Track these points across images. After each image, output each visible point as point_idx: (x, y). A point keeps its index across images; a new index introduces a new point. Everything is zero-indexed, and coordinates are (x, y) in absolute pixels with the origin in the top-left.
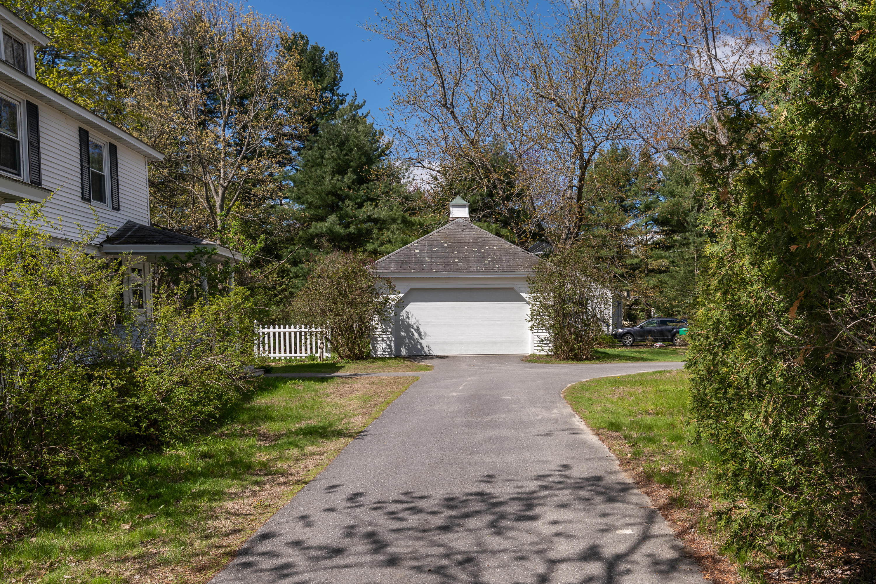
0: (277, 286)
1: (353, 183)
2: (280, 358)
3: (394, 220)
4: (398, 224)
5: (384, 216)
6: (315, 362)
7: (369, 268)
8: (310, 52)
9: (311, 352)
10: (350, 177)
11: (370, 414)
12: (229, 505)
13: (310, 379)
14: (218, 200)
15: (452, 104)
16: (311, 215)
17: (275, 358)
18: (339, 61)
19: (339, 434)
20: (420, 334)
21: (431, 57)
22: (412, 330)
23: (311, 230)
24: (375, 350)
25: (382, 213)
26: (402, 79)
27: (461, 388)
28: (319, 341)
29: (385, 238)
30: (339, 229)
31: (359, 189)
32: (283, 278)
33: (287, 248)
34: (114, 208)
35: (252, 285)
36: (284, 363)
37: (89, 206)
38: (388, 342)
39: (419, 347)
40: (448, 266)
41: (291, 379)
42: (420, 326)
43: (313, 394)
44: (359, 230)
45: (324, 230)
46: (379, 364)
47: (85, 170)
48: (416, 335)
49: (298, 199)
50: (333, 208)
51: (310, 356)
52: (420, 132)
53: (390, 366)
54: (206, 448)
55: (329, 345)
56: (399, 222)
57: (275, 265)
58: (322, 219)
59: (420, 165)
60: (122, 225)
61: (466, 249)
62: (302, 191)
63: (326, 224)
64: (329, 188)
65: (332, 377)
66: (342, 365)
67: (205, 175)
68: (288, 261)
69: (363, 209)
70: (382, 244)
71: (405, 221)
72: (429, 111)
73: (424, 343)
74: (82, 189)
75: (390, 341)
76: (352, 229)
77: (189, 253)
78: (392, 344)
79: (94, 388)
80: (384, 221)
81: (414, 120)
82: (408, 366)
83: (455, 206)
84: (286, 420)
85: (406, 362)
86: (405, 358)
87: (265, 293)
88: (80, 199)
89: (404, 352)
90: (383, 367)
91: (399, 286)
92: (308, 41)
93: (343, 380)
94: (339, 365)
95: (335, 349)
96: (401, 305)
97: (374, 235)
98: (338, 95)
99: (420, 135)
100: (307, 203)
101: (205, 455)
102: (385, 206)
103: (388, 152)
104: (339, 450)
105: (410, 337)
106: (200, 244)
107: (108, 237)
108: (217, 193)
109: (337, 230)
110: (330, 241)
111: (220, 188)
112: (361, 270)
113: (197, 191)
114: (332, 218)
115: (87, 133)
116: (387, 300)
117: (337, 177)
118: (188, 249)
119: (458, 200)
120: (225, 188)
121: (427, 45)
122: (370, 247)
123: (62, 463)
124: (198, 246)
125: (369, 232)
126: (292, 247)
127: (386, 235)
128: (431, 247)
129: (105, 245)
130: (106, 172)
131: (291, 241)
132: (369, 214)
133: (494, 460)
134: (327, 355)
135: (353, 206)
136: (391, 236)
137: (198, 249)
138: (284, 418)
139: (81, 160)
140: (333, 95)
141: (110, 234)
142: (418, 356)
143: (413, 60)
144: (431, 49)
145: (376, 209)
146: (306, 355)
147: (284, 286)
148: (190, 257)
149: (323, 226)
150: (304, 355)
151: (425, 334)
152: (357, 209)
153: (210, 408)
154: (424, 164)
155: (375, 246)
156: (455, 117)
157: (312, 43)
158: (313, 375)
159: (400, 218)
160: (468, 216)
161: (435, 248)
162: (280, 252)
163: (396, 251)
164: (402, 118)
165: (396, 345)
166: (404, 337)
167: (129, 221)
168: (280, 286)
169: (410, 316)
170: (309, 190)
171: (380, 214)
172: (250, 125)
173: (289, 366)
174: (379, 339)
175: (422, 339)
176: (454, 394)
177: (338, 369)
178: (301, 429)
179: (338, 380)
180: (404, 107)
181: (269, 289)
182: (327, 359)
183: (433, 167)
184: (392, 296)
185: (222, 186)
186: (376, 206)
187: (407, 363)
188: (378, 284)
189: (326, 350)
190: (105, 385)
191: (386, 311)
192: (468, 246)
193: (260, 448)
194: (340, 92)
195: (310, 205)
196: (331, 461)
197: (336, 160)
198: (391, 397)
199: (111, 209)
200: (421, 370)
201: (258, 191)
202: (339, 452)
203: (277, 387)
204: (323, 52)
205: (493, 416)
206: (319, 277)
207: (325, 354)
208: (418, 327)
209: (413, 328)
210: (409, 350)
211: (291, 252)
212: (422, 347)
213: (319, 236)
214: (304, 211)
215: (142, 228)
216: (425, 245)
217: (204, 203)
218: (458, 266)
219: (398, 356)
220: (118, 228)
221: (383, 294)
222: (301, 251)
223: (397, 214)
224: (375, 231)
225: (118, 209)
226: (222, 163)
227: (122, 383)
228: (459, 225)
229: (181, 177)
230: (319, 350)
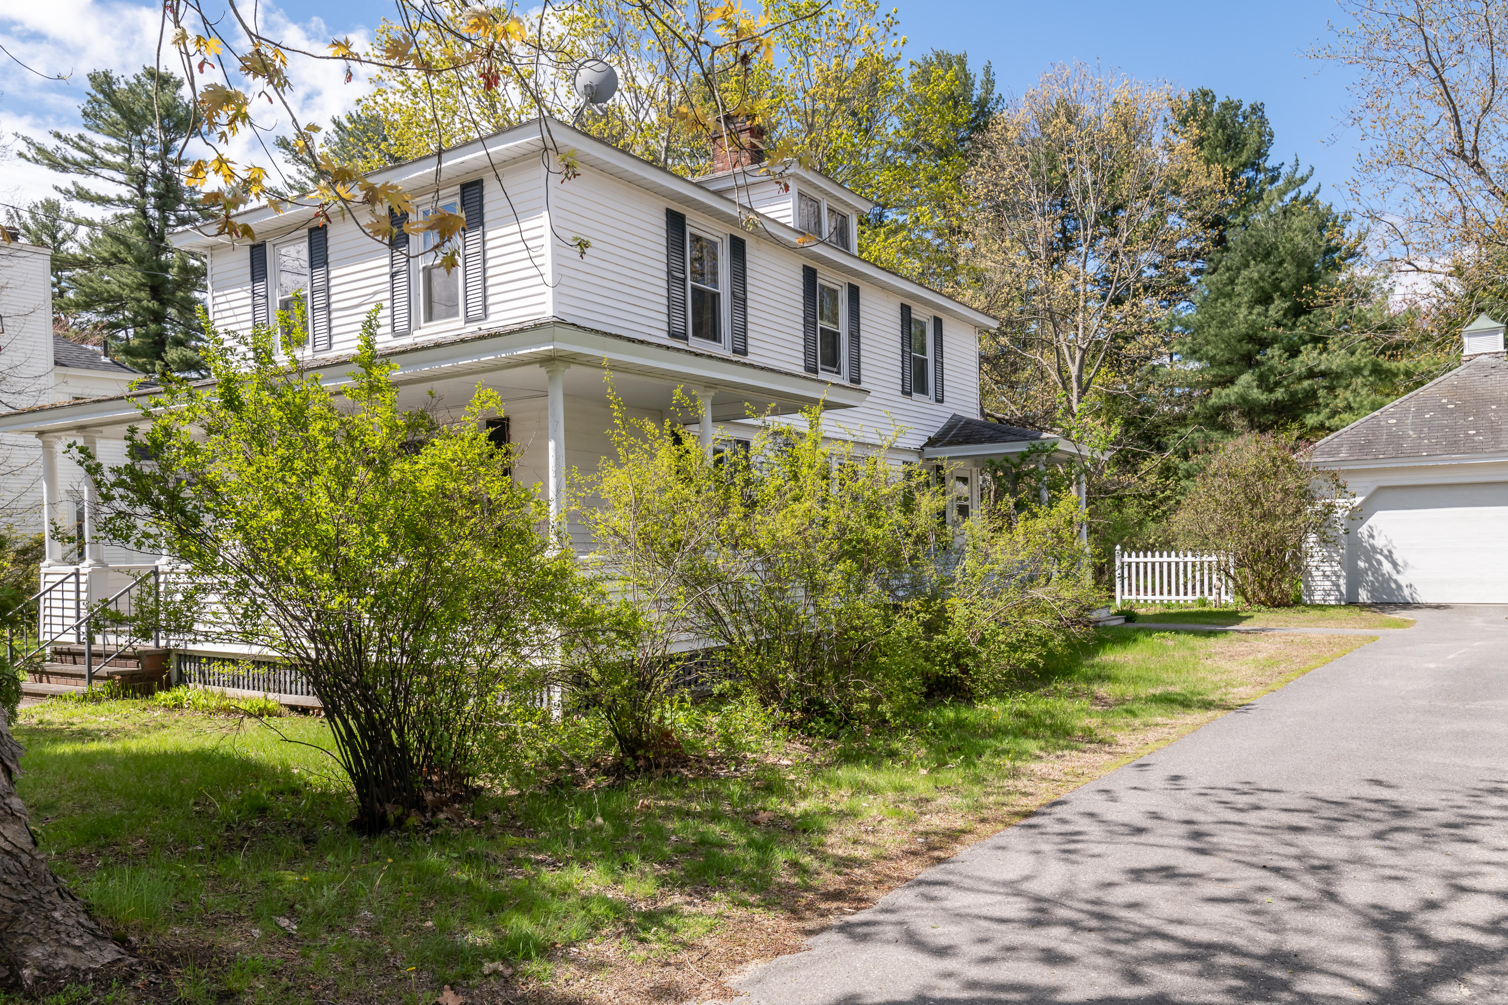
0: (1158, 493)
1: (1285, 315)
2: (1154, 602)
3: (1357, 371)
4: (1364, 377)
5: (1338, 366)
6: (1206, 609)
7: (1300, 458)
8: (1217, 115)
9: (1202, 592)
10: (1278, 307)
11: (1267, 684)
12: (1035, 766)
13: (1188, 632)
14: (1074, 370)
15: (1475, 150)
16: (1214, 376)
17: (1146, 601)
18: (1267, 116)
19: (1207, 705)
20: (1395, 564)
21: (1433, 73)
22: (1379, 557)
23: (1213, 400)
24: (1311, 592)
25: (1336, 360)
26: (1379, 124)
27: (1451, 657)
28: (1214, 577)
29: (1340, 403)
30: (1257, 394)
31: (1294, 324)
32: (1167, 478)
33: (1175, 432)
34: (937, 401)
35: (1120, 492)
36: (1158, 610)
37: (909, 401)
38: (1334, 578)
39: (1393, 586)
40: (1453, 445)
41: (1159, 631)
42: (1394, 551)
43: (1187, 653)
44: (1293, 395)
45: (1233, 398)
46: (1314, 614)
47: (907, 355)
48: (1387, 567)
49: (1193, 353)
50: (1249, 361)
51: (1200, 599)
52: (1411, 209)
53: (1332, 618)
54: (1024, 707)
55: (1231, 584)
56: (1366, 373)
57: (1156, 460)
58: (1230, 381)
59: (1411, 268)
60: (946, 421)
61: (1493, 410)
62: (1199, 340)
63: (1236, 390)
64: (1243, 328)
65: (1226, 632)
66: (1248, 614)
67: (1057, 336)
68: (1176, 452)
69: (1301, 358)
70: (1334, 413)
71: (1377, 370)
72: (1430, 170)
73: (1402, 579)
74: (903, 380)
75: (1338, 577)
76: (1279, 394)
77: (1023, 453)
78: (1342, 582)
79: (900, 620)
80: (1337, 373)
81: (1400, 192)
82: (1366, 620)
83: (1473, 334)
84: (1135, 683)
85: (1363, 613)
86: (1364, 606)
87: (1140, 503)
88: (900, 394)
89: (1364, 596)
90: (1319, 619)
91: (1353, 484)
92: (1214, 97)
93: (1243, 636)
94: (1244, 614)
95: (1240, 590)
96: (1358, 516)
97: (1321, 400)
98: (1266, 170)
99: (1413, 215)
100: (1207, 358)
101: (1020, 714)
102: (1341, 348)
103: (1358, 249)
104: (1199, 725)
105: (1376, 570)
106: (1038, 438)
107: (929, 438)
108: (1073, 359)
109: (1255, 396)
110: (1245, 414)
111: (1077, 351)
112: (1285, 461)
113: (1047, 360)
114: (1246, 378)
115: (909, 308)
116: (1330, 508)
117: (1259, 309)
118: (1022, 447)
119: (1484, 322)
120: (1084, 351)
121: (1424, 56)
122: (1311, 420)
123: (864, 699)
124: (1033, 442)
125: (1312, 394)
126: (1183, 430)
127: (1344, 396)
128: (1420, 411)
129: (927, 449)
130: (930, 356)
131: (1181, 420)
132: (1311, 364)
133: (1447, 761)
134: (1228, 598)
135: (1280, 356)
136: (1351, 399)
137: (1034, 446)
138: (1135, 680)
139: (902, 345)
140: (1258, 171)
141: (932, 435)
142: (1389, 604)
143: (1395, 90)
144: (1431, 62)
145: (1325, 355)
146: (1194, 598)
147: (1168, 493)
148: (1024, 457)
149: (1231, 393)
150: (1190, 597)
151: (1406, 564)
152: (1288, 359)
153: (1033, 656)
154: (1418, 264)
155: (1321, 417)
156: (1482, 173)
157: (1221, 99)
158: (1197, 627)
159: (1370, 367)
160: (1502, 349)
161: (1428, 413)
162: (1164, 440)
163: (1352, 425)
164: (1377, 191)
165: (1348, 584)
166: (1365, 571)
167: (954, 415)
168: (1163, 492)
169: (1375, 533)
170: (1209, 338)
171: (1331, 363)
172: (1120, 251)
173: (1165, 614)
174: (1315, 573)
175: (1398, 572)
176: (1432, 666)
177: (1240, 620)
178: (1154, 695)
179: (1235, 636)
180: (1378, 174)
181: (1146, 498)
182: (1227, 606)
183: (1436, 267)
184: (1340, 501)
185: (1080, 348)
186: (1325, 349)
187: (1366, 614)
188: (1317, 483)
189: (1227, 592)
190: (911, 617)
191: (1330, 526)
192: (1499, 404)
193: (1089, 714)
194: (1269, 164)
195: (1212, 359)
196: (1182, 736)
197: (1257, 282)
198: (1312, 663)
199: (933, 402)
200: (1389, 626)
201: (1132, 349)
202: (1197, 727)
203: (1135, 640)
204: (1238, 108)
205: (1488, 702)
206: (1215, 475)
207: (1223, 596)
208: (1390, 552)
209: (1381, 553)
210: (1372, 591)
211: (1180, 438)
212: (1399, 587)
213: (1226, 408)
214: (1201, 371)
215: (969, 422)
216: (1408, 410)
217: (1055, 376)
218: (1474, 441)
219: (1352, 603)
220: (941, 425)
221: (1323, 497)
222: (1196, 435)
223: (1361, 359)
224: (1321, 393)
225: (942, 401)
226: (1081, 315)
227: (928, 617)
228: (1481, 367)
229: (1026, 344)
230: (1214, 591)
